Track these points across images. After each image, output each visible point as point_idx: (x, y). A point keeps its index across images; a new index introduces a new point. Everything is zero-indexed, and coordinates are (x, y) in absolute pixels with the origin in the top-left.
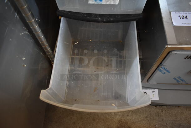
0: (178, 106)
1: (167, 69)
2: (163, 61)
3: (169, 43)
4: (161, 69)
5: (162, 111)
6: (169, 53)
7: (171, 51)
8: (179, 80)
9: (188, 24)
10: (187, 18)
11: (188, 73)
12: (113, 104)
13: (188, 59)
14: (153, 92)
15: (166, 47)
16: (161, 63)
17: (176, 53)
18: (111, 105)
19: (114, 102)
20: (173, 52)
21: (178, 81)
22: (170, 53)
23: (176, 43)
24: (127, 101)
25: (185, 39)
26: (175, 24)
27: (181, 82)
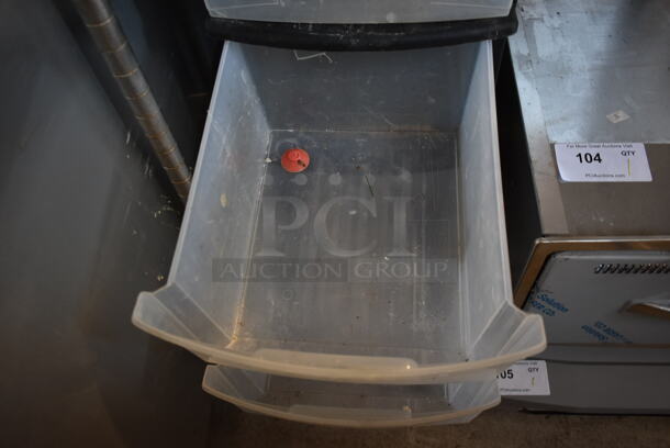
0: (620, 416)
1: (556, 301)
2: (538, 278)
3: (545, 231)
4: (539, 301)
5: (568, 434)
6: (549, 257)
7: (554, 253)
8: (601, 331)
9: (604, 176)
10: (600, 160)
11: (620, 311)
12: (407, 408)
13: (605, 272)
14: (530, 370)
15: (537, 242)
16: (535, 284)
17: (567, 259)
18: (400, 407)
19: (408, 400)
20: (559, 256)
21: (598, 335)
22: (552, 259)
23: (567, 232)
24: (445, 396)
25: (594, 218)
26: (565, 177)
27: (611, 339)
